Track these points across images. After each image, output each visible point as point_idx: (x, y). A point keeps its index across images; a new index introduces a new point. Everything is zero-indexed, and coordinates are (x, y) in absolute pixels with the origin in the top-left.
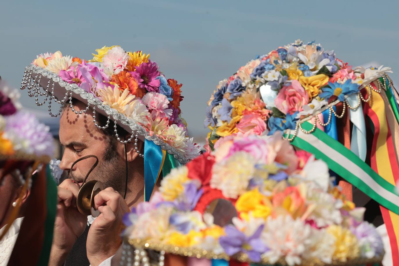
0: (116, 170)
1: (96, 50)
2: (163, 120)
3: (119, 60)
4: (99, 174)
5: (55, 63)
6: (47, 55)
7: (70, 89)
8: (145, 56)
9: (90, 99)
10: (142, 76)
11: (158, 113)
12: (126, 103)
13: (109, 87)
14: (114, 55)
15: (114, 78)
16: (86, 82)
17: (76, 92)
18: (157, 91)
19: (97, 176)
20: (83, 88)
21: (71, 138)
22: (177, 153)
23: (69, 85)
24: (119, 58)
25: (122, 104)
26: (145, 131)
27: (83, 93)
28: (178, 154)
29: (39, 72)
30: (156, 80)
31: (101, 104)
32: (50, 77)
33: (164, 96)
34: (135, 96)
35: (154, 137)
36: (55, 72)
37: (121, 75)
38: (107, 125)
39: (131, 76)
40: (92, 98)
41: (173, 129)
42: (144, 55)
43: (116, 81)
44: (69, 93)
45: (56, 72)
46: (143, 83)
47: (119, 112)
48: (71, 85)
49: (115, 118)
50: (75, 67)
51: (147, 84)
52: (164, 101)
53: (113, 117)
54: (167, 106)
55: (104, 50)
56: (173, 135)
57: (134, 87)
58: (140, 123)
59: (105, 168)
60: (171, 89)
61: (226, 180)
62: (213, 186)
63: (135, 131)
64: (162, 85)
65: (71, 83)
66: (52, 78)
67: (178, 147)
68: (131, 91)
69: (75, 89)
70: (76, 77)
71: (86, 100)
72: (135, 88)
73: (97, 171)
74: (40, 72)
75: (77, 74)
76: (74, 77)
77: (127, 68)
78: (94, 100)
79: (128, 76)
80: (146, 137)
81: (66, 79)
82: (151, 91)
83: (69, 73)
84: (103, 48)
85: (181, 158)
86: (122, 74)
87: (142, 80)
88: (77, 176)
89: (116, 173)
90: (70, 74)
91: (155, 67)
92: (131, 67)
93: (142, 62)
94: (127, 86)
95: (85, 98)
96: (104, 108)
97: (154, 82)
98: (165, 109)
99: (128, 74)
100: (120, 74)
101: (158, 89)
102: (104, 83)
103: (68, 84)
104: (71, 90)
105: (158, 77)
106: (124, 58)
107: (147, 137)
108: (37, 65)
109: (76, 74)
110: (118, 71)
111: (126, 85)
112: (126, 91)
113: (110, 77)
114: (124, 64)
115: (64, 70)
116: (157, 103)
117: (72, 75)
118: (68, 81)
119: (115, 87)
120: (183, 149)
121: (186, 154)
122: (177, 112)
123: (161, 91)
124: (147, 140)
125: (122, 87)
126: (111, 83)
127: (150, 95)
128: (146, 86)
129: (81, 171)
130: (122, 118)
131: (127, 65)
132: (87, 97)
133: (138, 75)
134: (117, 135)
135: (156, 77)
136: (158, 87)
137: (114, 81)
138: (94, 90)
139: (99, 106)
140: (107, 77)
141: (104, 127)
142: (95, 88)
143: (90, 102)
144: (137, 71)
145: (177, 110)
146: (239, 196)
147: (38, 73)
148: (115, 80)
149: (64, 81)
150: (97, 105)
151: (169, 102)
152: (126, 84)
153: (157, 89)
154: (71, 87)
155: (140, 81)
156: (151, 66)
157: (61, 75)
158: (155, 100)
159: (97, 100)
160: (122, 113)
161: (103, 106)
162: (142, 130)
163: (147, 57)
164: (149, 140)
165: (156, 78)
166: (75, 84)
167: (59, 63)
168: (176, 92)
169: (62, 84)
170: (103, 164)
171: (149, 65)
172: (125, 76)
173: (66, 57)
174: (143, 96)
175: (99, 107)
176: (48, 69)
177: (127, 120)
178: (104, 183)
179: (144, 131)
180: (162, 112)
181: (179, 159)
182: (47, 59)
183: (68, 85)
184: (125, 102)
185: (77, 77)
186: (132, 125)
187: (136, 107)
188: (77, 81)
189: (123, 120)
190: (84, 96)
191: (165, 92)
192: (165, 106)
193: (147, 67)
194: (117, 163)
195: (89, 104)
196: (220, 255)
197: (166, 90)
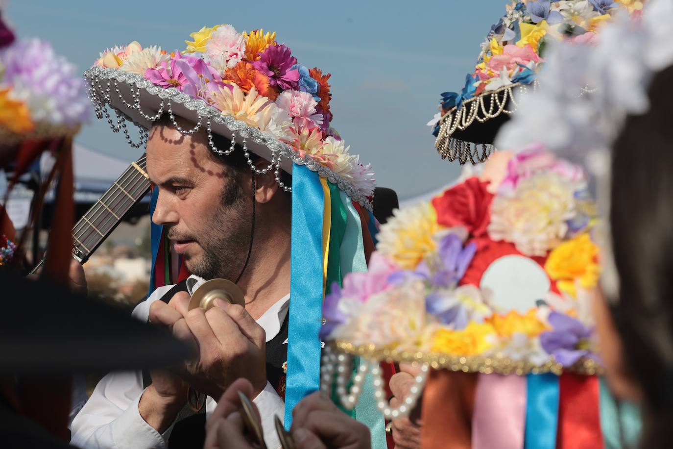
0: (243, 218)
1: (191, 36)
2: (314, 131)
3: (231, 46)
4: (216, 226)
5: (135, 60)
6: (117, 50)
7: (167, 95)
8: (270, 36)
9: (201, 109)
10: (270, 67)
11: (304, 121)
12: (256, 110)
13: (225, 87)
14: (222, 40)
15: (230, 73)
16: (189, 83)
17: (177, 100)
18: (296, 88)
19: (213, 230)
20: (187, 93)
21: (169, 171)
22: (342, 181)
23: (164, 90)
24: (231, 42)
25: (250, 111)
26: (293, 151)
27: (188, 101)
28: (345, 183)
29: (111, 76)
30: (291, 71)
31: (219, 116)
32: (131, 81)
33: (308, 95)
34: (267, 98)
35: (306, 159)
36: (136, 73)
37: (240, 68)
38: (231, 148)
39: (253, 68)
40: (203, 107)
41: (331, 144)
42: (268, 34)
43: (234, 78)
44: (165, 104)
45: (138, 73)
46: (274, 77)
47: (248, 125)
48: (167, 90)
49: (244, 134)
50: (167, 61)
51: (279, 78)
52: (309, 104)
53: (241, 134)
54: (314, 110)
55: (203, 33)
56: (332, 153)
57: (263, 84)
58: (281, 139)
59: (225, 216)
60: (316, 84)
61: (520, 225)
62: (495, 237)
63: (277, 153)
64: (303, 78)
65: (167, 86)
66: (134, 83)
67: (342, 171)
68: (259, 92)
69: (175, 95)
70: (171, 77)
71: (195, 111)
72: (265, 87)
73: (214, 222)
74: (113, 76)
75: (173, 73)
76: (168, 79)
77: (246, 57)
78: (208, 110)
79: (249, 69)
80: (294, 160)
81: (158, 82)
82: (288, 88)
83: (160, 72)
84: (201, 31)
85: (349, 188)
86: (241, 65)
87: (272, 73)
88: (182, 232)
89: (243, 222)
90: (162, 74)
91: (287, 51)
92: (251, 55)
93: (267, 46)
94: (252, 84)
95: (192, 109)
96: (224, 121)
97: (290, 75)
98: (313, 115)
99: (248, 66)
100: (238, 67)
101: (298, 85)
102: (217, 83)
103: (162, 89)
104: (169, 98)
105: (295, 65)
106: (239, 42)
107: (296, 161)
108: (105, 66)
109: (171, 73)
110: (233, 63)
111: (250, 83)
112: (252, 92)
113: (222, 73)
114: (240, 50)
115: (152, 69)
116: (299, 106)
117: (164, 75)
118: (161, 85)
119: (234, 88)
120: (351, 173)
121: (354, 182)
122: (328, 118)
123: (301, 87)
124: (297, 165)
125: (244, 85)
126: (225, 82)
127: (287, 95)
128: (279, 82)
129: (187, 224)
130: (255, 134)
131: (246, 52)
132: (196, 107)
133: (264, 65)
134: (249, 161)
135: (291, 66)
136: (297, 81)
137: (231, 78)
138: (203, 94)
139: (216, 118)
140: (218, 73)
141: (227, 152)
142: (205, 93)
143: (202, 114)
144: (263, 60)
145: (328, 115)
146: (549, 252)
147: (109, 78)
148: (233, 76)
149: (155, 85)
150: (212, 117)
151: (316, 104)
152: (250, 81)
153: (296, 84)
154: (168, 93)
155: (269, 74)
156: (282, 50)
157: (148, 76)
158: (296, 102)
159: (212, 109)
160: (253, 127)
161: (222, 118)
162: (287, 150)
163: (272, 37)
164: (299, 164)
165: (290, 69)
166: (174, 88)
167: (141, 58)
168: (323, 87)
169: (153, 91)
170: (222, 209)
171: (279, 49)
172: (246, 69)
173: (149, 48)
174: (276, 97)
175: (217, 120)
176: (125, 70)
177: (262, 137)
178: (225, 239)
179: (291, 150)
180: (309, 120)
181: (346, 190)
182: (119, 57)
183: (162, 91)
184: (254, 109)
185: (174, 77)
186: (270, 144)
187: (273, 114)
188: (175, 84)
189: (256, 137)
190: (190, 105)
191: (308, 88)
192: (312, 109)
193: (277, 51)
194: (244, 207)
195: (200, 117)
196: (543, 365)
197: (310, 85)
